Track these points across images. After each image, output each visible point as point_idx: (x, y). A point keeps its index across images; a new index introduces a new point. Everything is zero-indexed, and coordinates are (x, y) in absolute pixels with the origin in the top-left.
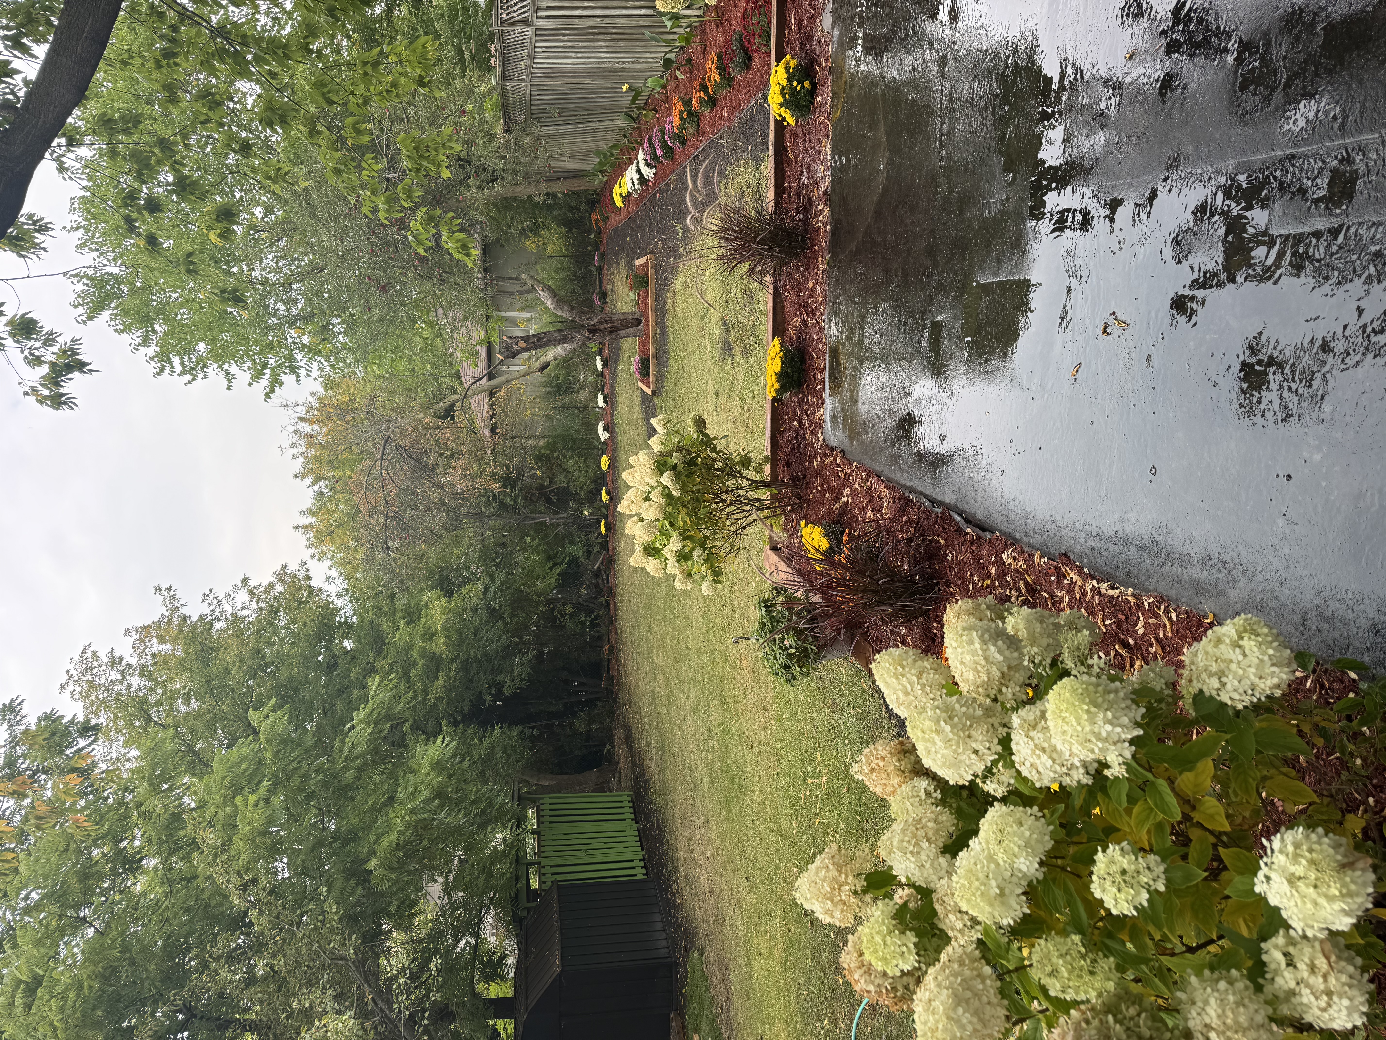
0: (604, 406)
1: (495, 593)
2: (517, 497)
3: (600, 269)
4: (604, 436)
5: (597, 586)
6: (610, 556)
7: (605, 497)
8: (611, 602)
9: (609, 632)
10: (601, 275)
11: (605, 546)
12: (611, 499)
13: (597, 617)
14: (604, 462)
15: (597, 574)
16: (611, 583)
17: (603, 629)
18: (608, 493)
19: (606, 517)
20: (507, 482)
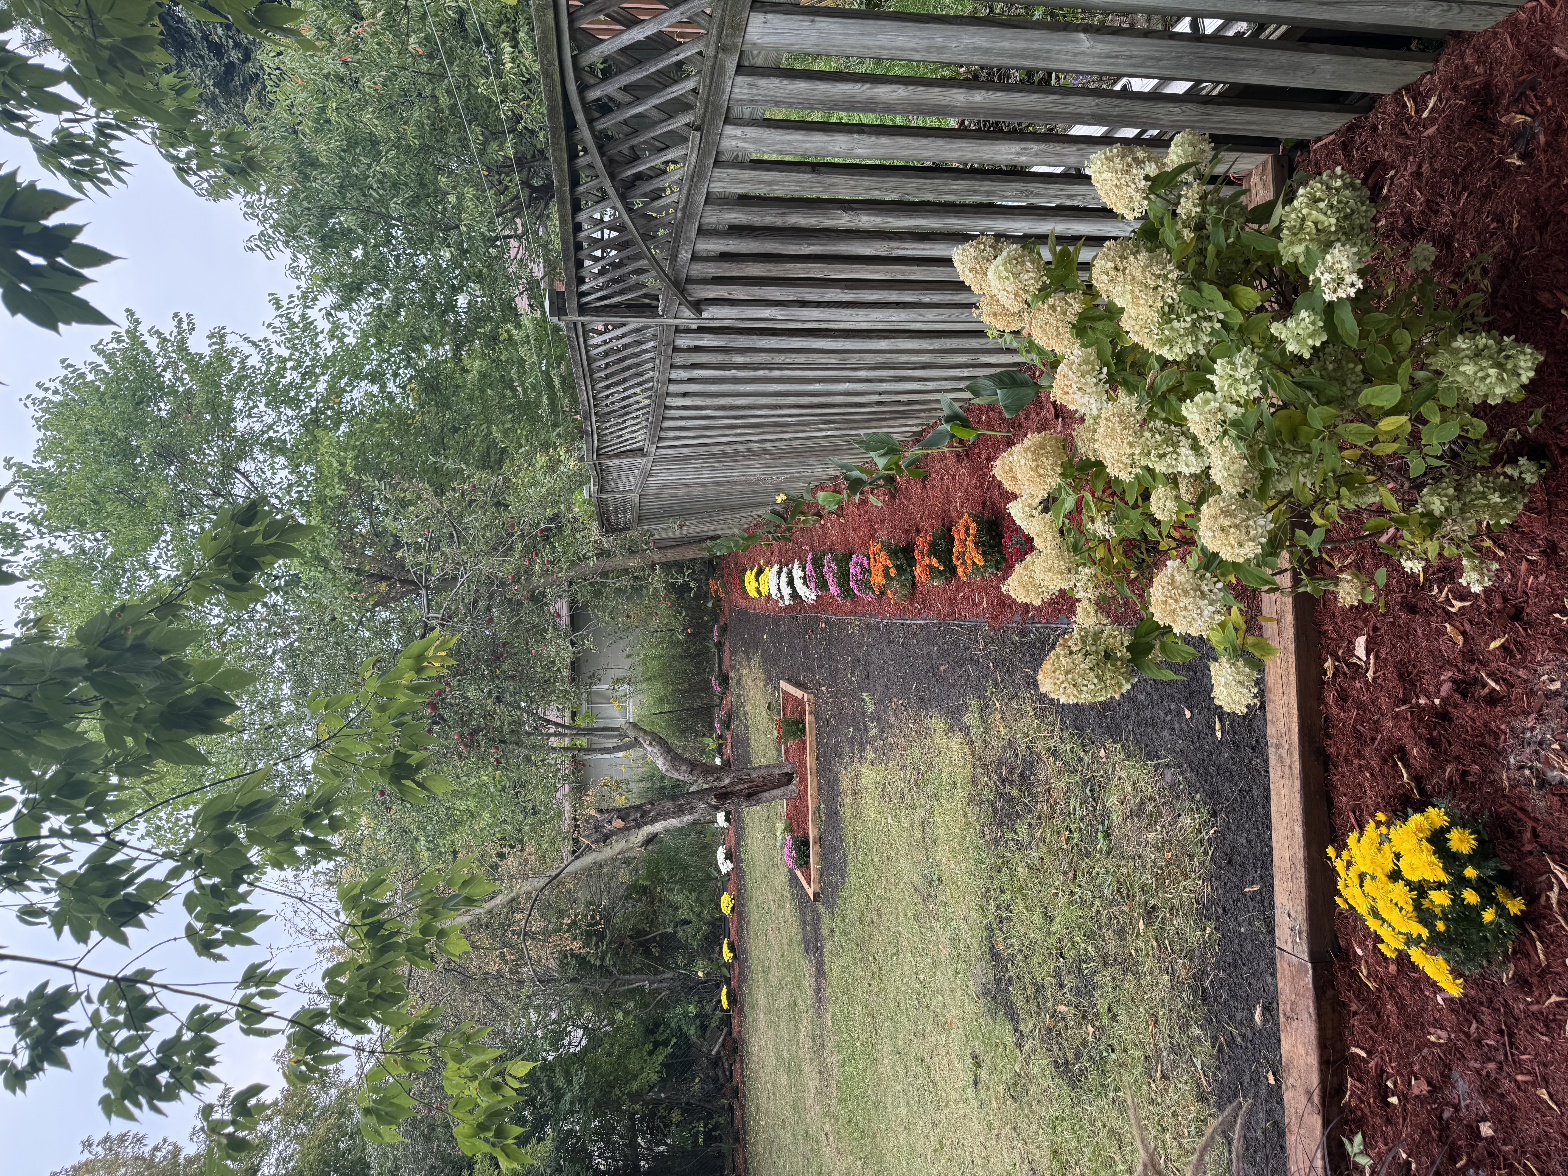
0: (725, 825)
1: (572, 1103)
2: (604, 954)
3: (719, 644)
4: (725, 866)
5: (715, 1080)
6: (735, 1041)
7: (727, 955)
8: (736, 1106)
9: (735, 1150)
10: (721, 653)
11: (727, 1020)
12: (735, 957)
13: (716, 1127)
14: (726, 903)
15: (716, 1062)
16: (736, 1079)
17: (724, 1147)
18: (732, 948)
19: (728, 982)
20: (592, 935)
